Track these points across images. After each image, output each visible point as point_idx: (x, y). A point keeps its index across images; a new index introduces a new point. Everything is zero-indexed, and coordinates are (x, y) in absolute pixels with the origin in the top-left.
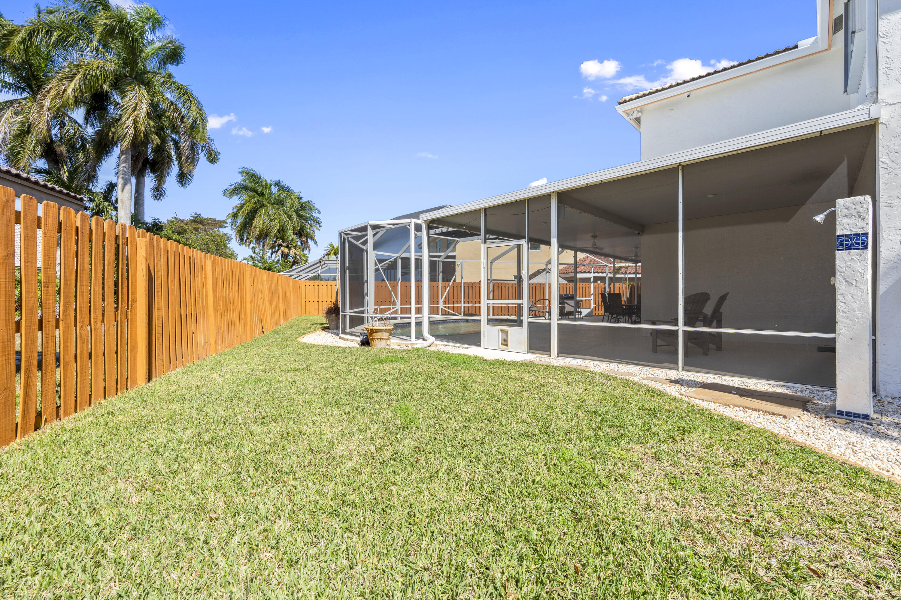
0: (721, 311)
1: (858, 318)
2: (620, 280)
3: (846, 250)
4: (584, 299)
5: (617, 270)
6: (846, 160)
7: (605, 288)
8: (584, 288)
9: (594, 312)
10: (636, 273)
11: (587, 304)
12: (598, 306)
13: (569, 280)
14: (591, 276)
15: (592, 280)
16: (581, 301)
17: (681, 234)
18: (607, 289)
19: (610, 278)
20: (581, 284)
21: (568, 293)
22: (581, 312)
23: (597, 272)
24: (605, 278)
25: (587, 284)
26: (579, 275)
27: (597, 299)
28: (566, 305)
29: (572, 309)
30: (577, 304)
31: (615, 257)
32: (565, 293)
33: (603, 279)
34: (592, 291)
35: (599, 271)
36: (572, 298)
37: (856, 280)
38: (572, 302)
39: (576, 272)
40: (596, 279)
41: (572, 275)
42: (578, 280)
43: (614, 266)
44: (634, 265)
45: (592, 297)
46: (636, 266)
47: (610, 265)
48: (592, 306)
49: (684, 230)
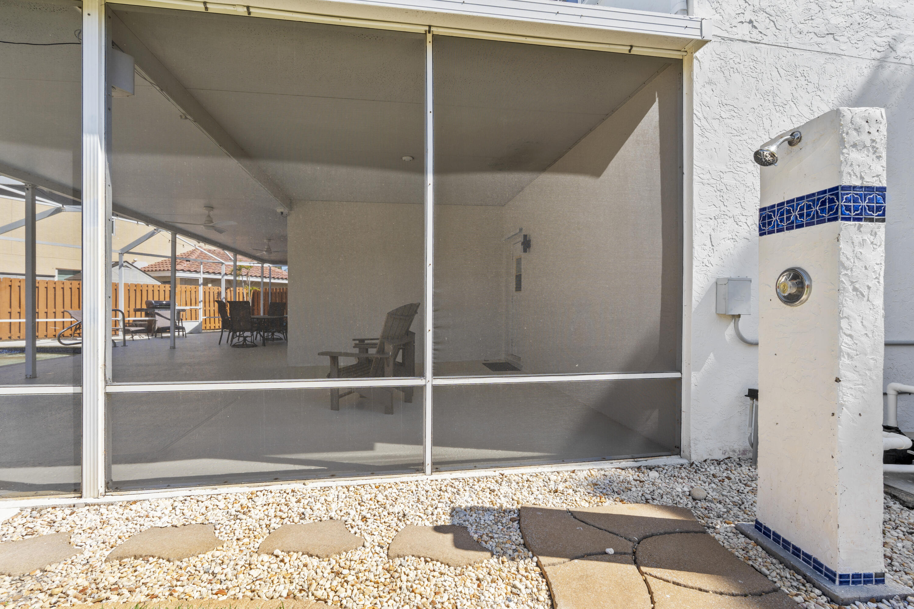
0: (411, 329)
1: (870, 370)
2: (240, 284)
3: (855, 219)
4: (188, 308)
5: (237, 270)
6: (657, 100)
7: (219, 294)
8: (188, 293)
9: (204, 325)
10: (262, 276)
11: (194, 315)
12: (210, 317)
13: (164, 281)
14: (201, 276)
15: (201, 281)
16: (184, 310)
17: (430, 178)
18: (223, 295)
19: (228, 281)
20: (184, 286)
21: (162, 299)
22: (183, 329)
23: (208, 272)
24: (220, 280)
25: (193, 287)
26: (179, 274)
27: (208, 308)
28: (157, 317)
29: (167, 323)
30: (178, 316)
31: (236, 251)
32: (156, 299)
33: (216, 282)
34: (201, 298)
35: (211, 271)
36: (167, 306)
37: (869, 288)
38: (167, 313)
39: (175, 270)
40: (206, 281)
41: (168, 274)
42: (178, 281)
43: (235, 265)
44: (260, 265)
45: (201, 305)
46: (262, 267)
47: (227, 263)
48: (201, 318)
49: (437, 171)
